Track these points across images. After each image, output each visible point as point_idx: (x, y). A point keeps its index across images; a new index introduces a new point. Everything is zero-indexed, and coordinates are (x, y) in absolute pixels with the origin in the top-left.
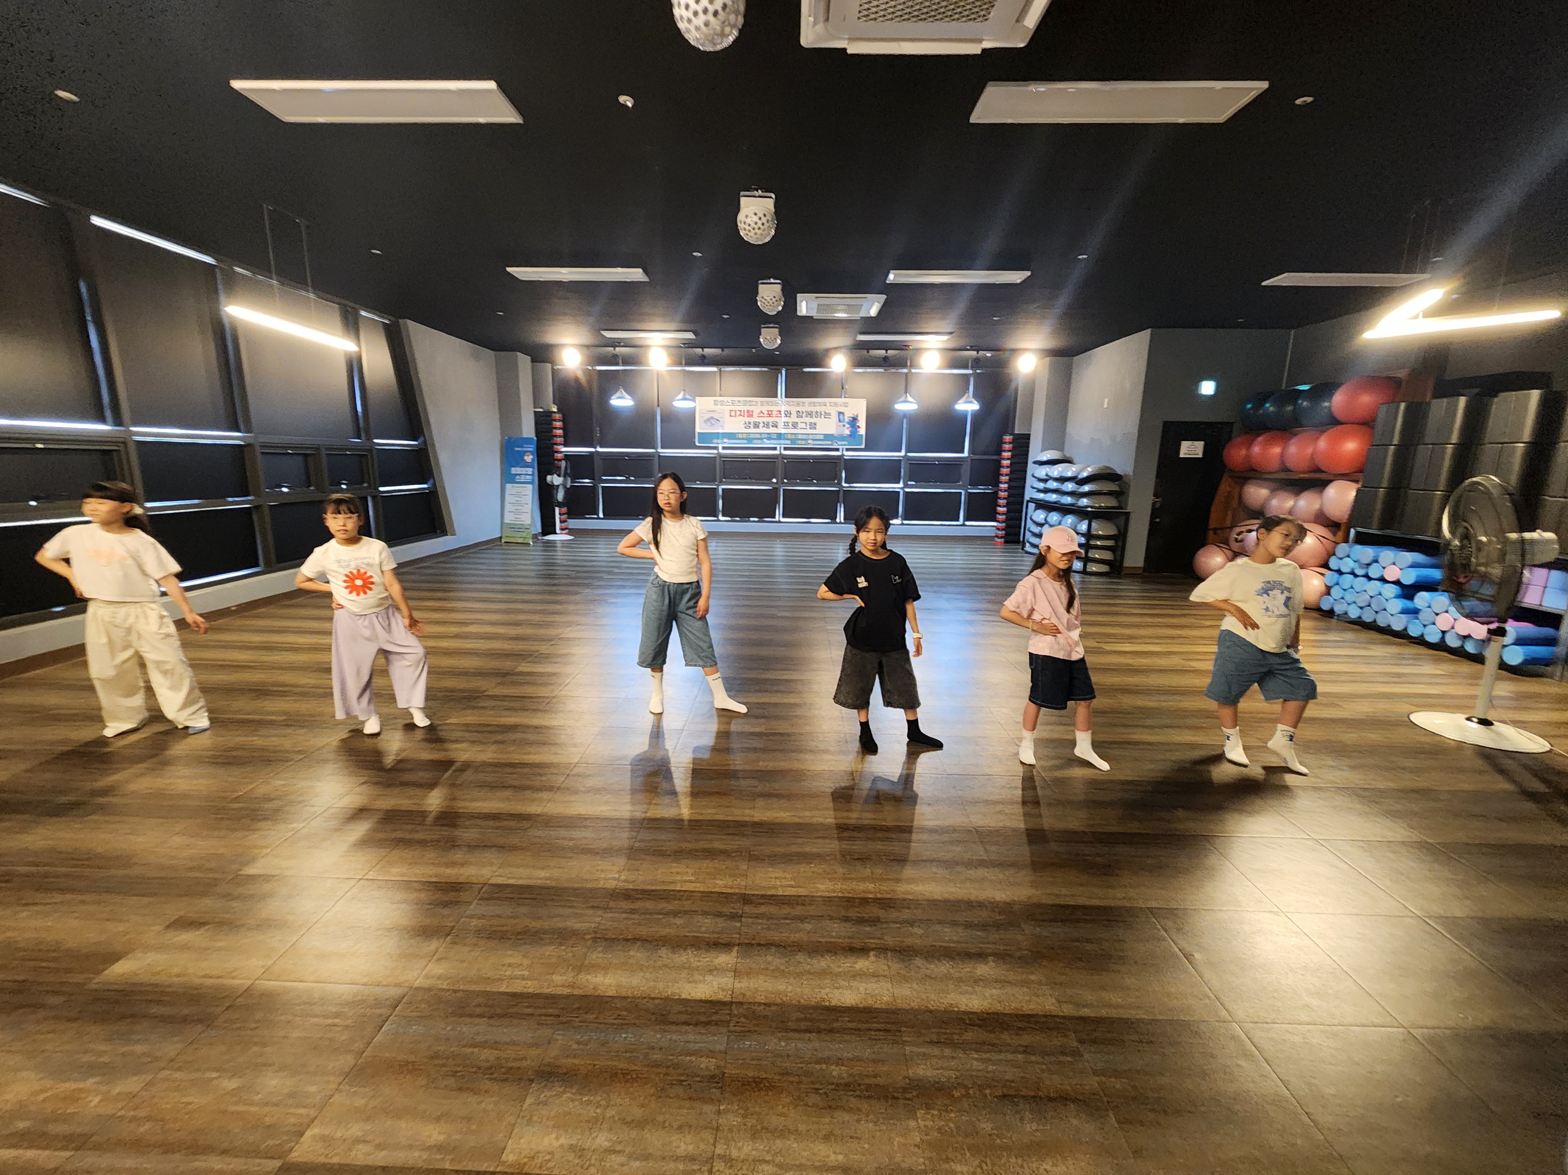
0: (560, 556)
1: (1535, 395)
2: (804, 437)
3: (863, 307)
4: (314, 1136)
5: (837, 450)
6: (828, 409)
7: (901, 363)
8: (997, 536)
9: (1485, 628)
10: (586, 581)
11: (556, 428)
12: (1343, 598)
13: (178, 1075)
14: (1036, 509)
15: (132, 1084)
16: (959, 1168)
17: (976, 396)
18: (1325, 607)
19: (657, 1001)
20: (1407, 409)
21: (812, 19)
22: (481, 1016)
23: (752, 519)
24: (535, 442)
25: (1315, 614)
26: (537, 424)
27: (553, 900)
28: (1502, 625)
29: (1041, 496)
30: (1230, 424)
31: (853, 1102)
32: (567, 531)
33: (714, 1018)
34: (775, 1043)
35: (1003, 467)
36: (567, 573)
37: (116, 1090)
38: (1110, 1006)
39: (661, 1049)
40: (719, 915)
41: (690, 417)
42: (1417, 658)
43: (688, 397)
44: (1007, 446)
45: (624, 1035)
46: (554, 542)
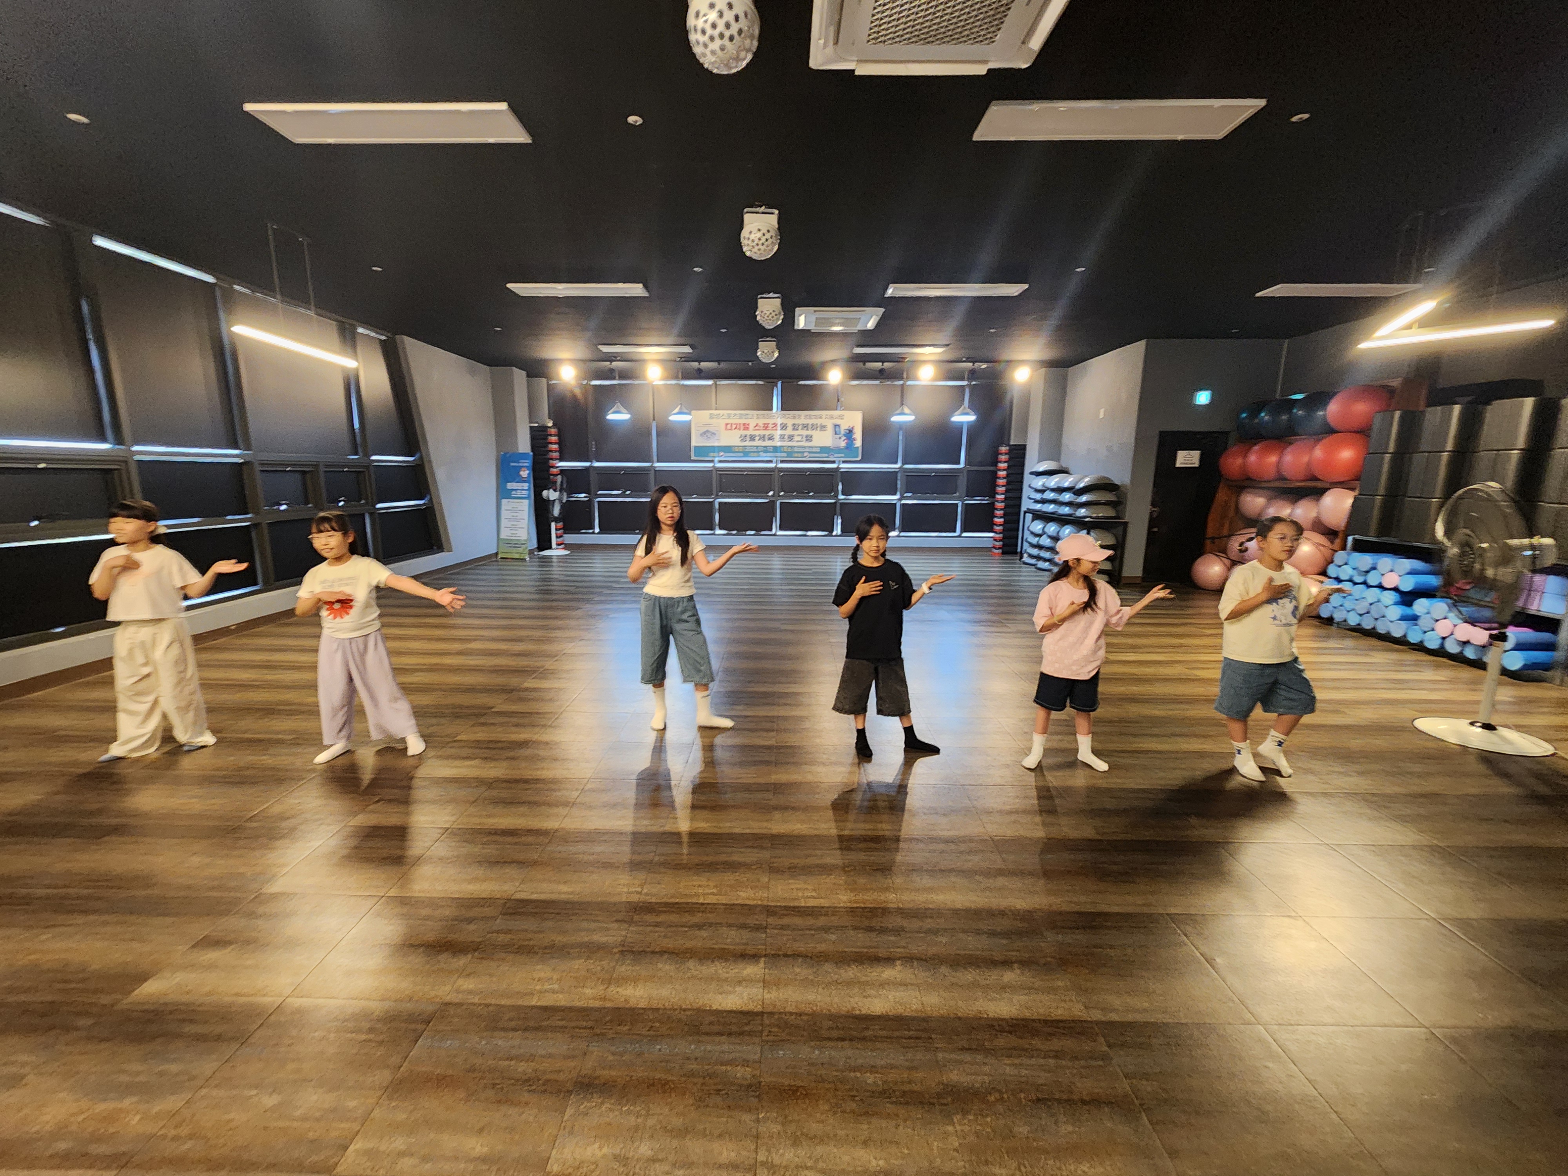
0: (556, 571)
1: (1529, 403)
2: (800, 450)
3: (861, 321)
4: (357, 1151)
5: (834, 462)
6: (823, 421)
7: (896, 375)
8: (994, 547)
9: (1487, 633)
10: (585, 597)
11: (551, 443)
12: (1341, 606)
13: (215, 1093)
14: (1033, 520)
15: (172, 1103)
16: (997, 1170)
17: (973, 407)
18: (1325, 614)
19: (689, 1013)
20: (1402, 418)
21: (822, 42)
22: (515, 1030)
23: (748, 532)
24: (531, 458)
25: (1315, 622)
26: (533, 439)
27: (576, 914)
28: (1503, 631)
29: (1038, 506)
30: (1227, 433)
31: (890, 1108)
32: (563, 546)
33: (747, 1028)
34: (808, 1052)
35: (999, 478)
36: (566, 588)
37: (156, 1109)
38: (1138, 1011)
39: (696, 1059)
40: (744, 926)
41: (686, 431)
42: (1417, 664)
43: (685, 410)
44: (1003, 457)
45: (658, 1047)
46: (550, 557)
